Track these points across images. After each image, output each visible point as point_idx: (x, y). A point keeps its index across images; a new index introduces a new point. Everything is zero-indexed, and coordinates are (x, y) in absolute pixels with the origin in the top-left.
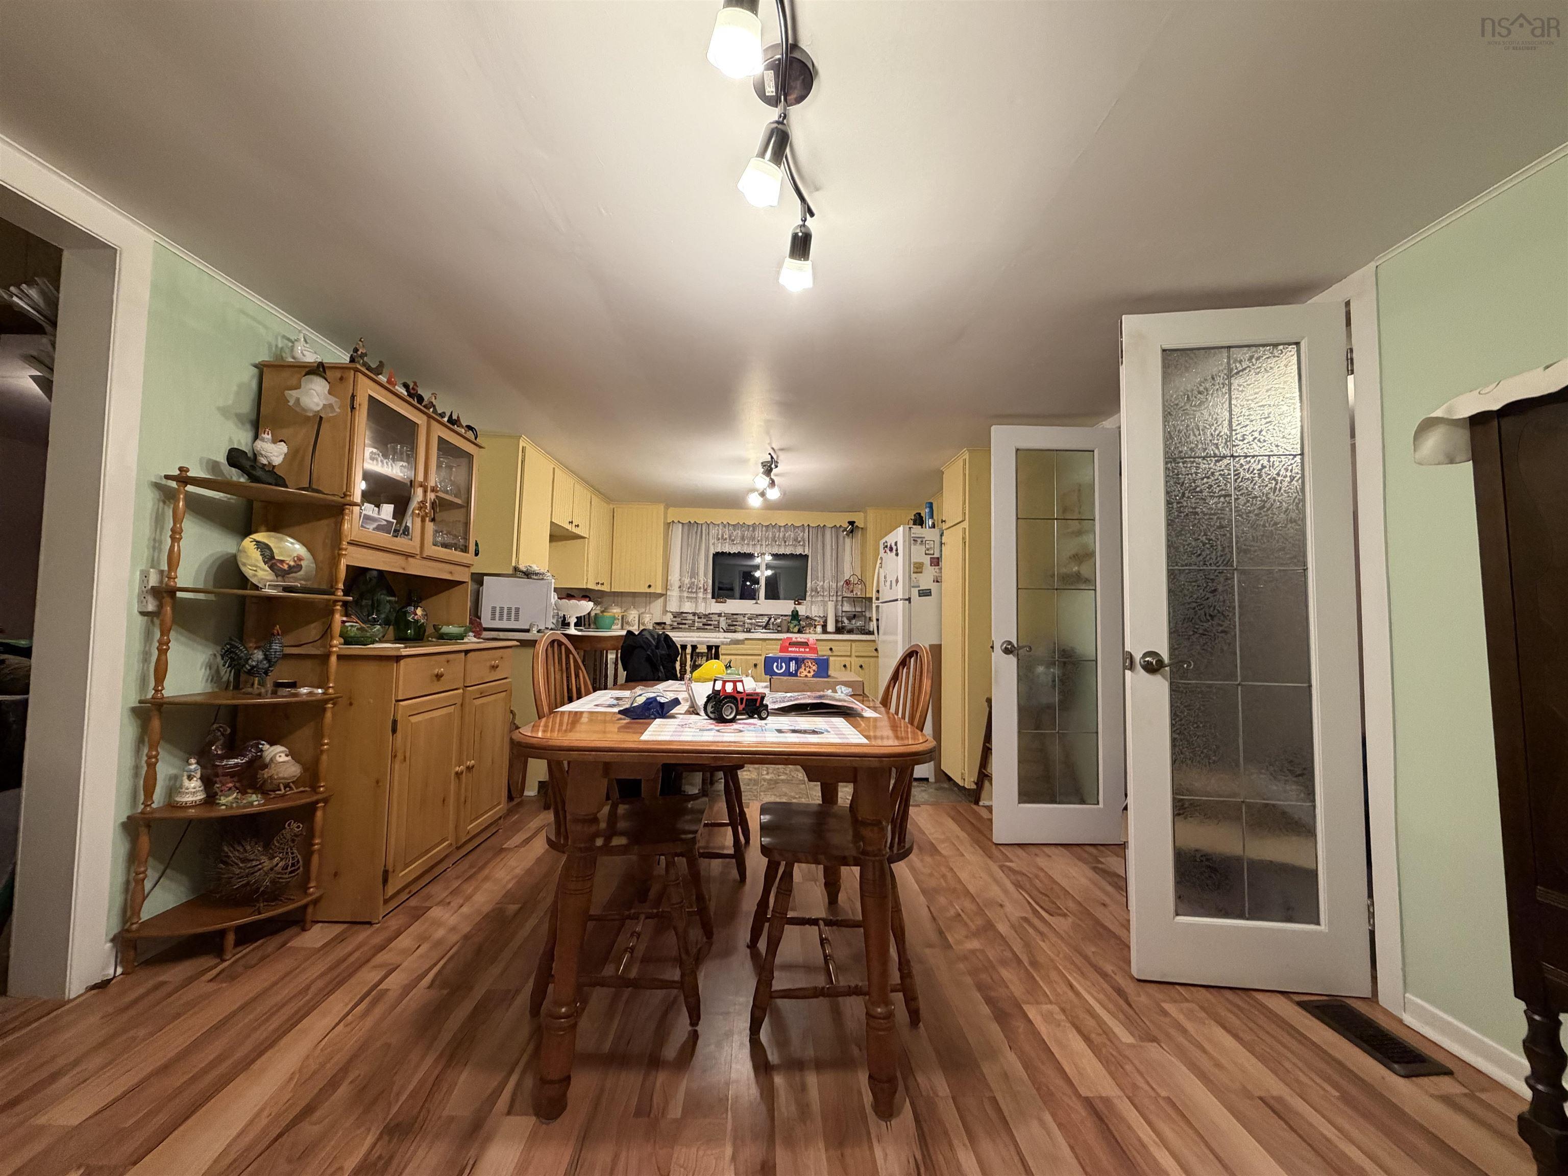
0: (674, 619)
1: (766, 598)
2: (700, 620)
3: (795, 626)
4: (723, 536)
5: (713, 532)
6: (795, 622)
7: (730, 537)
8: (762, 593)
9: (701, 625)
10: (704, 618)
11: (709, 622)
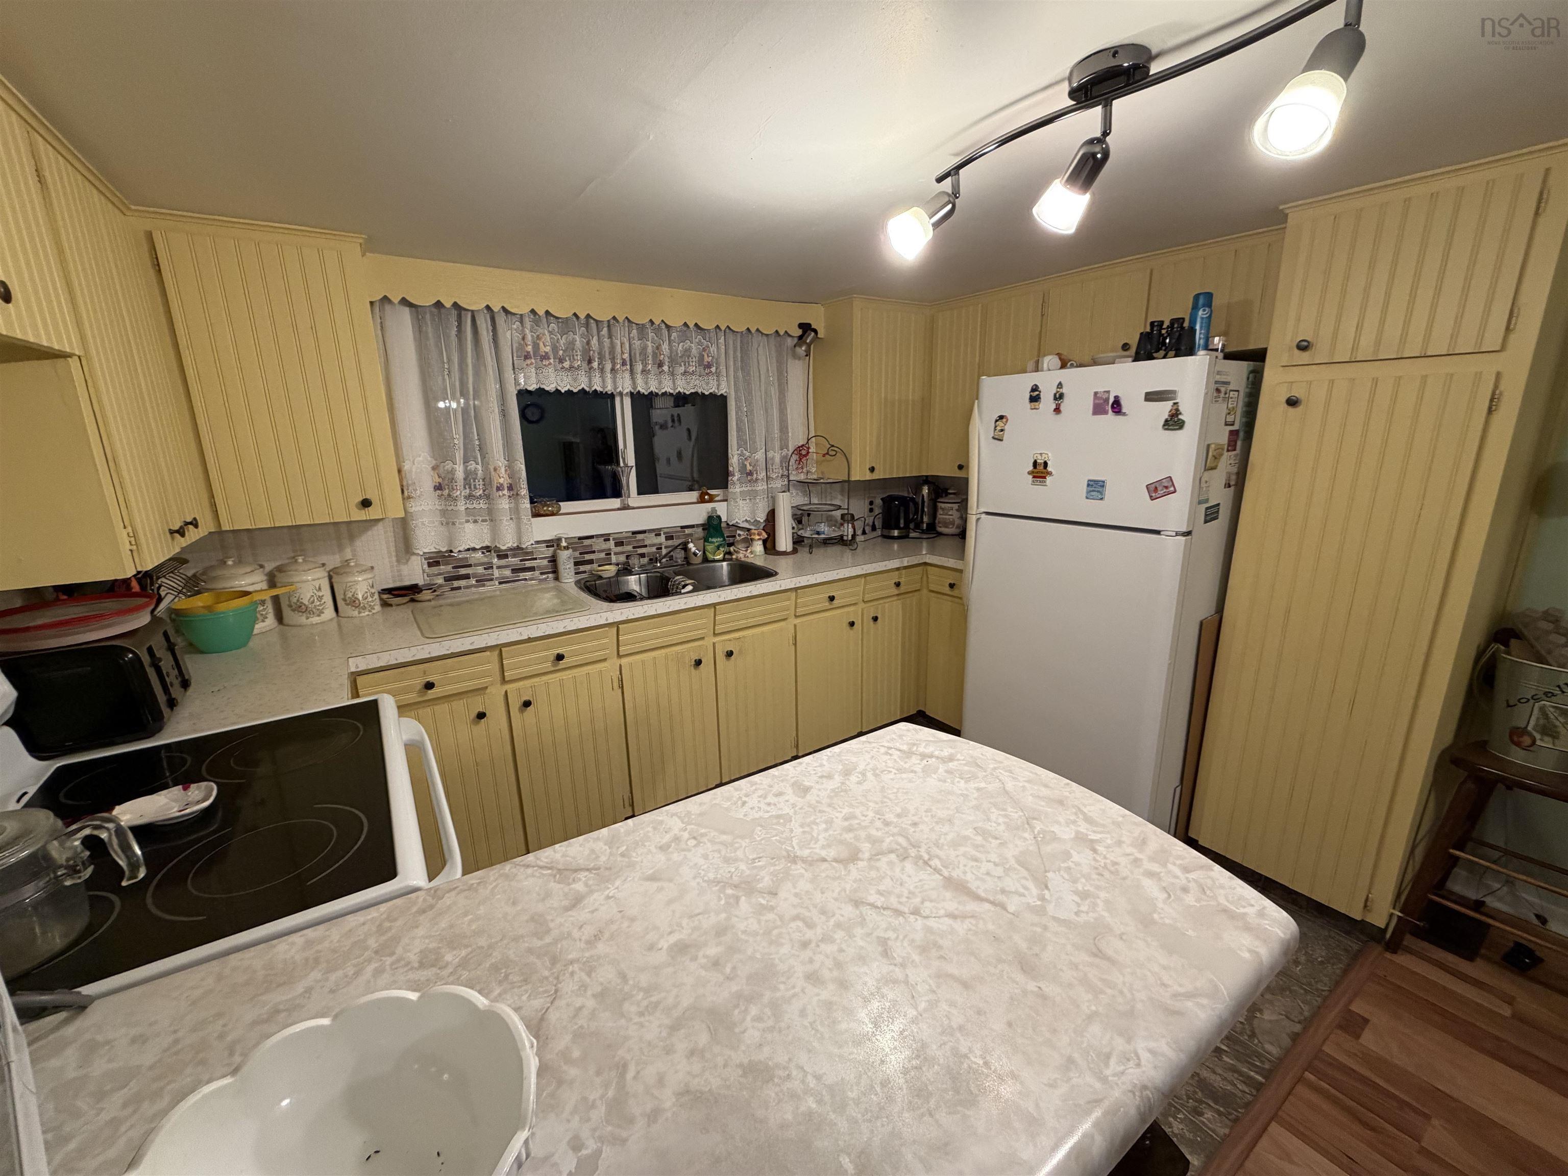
0: (435, 570)
1: (639, 494)
2: (503, 562)
3: (718, 548)
4: (536, 346)
5: (508, 334)
6: (717, 540)
7: (555, 349)
8: (631, 481)
9: (507, 572)
10: (514, 556)
11: (528, 564)
